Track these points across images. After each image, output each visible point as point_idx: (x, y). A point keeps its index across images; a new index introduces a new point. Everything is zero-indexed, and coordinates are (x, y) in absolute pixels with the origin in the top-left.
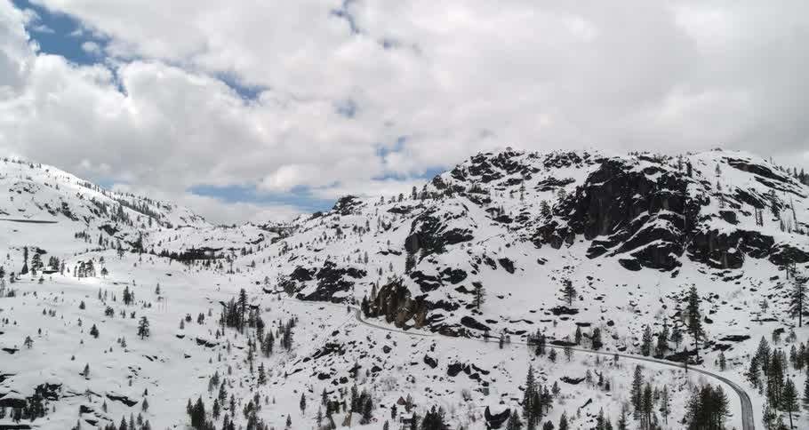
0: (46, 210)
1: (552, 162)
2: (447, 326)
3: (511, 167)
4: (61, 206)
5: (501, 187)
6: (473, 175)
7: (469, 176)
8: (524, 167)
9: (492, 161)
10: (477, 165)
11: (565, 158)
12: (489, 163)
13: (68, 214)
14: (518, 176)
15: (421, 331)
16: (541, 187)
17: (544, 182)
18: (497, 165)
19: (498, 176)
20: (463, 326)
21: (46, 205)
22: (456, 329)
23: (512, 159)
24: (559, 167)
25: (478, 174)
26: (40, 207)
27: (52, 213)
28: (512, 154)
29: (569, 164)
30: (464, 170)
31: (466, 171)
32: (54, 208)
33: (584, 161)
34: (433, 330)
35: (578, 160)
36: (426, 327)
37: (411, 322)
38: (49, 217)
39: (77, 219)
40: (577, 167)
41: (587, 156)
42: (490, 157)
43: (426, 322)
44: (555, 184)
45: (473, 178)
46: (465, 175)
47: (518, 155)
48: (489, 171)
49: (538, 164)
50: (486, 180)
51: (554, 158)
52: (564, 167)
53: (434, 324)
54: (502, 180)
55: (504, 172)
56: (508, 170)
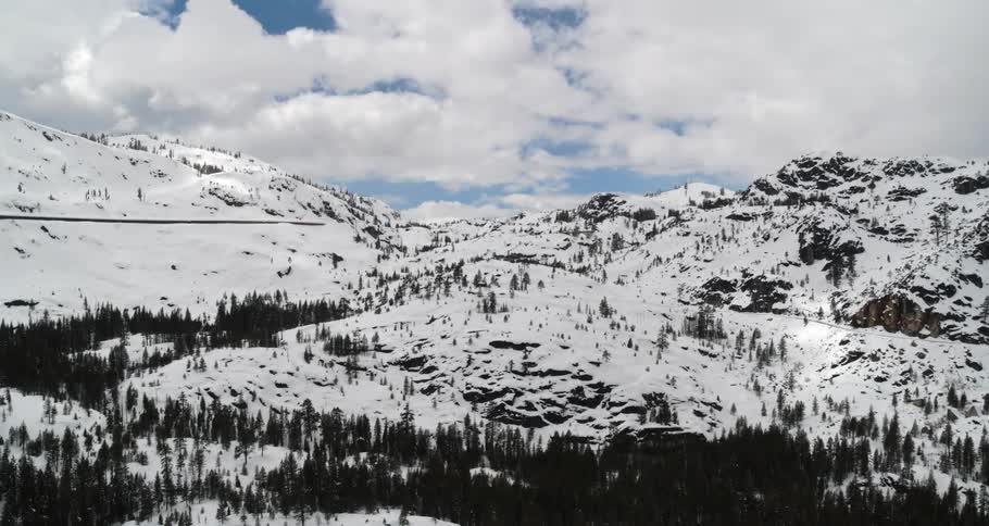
0: (310, 211)
1: (895, 170)
2: (967, 335)
3: (848, 174)
4: (323, 206)
5: (844, 195)
6: (804, 180)
7: (800, 182)
8: (863, 174)
9: (824, 166)
10: (805, 170)
11: (907, 166)
12: (821, 168)
13: (331, 214)
14: (858, 183)
15: (939, 339)
16: (893, 196)
17: (895, 191)
18: (832, 172)
19: (834, 183)
20: (982, 335)
21: (309, 205)
22: (976, 338)
23: (846, 165)
24: (902, 176)
25: (810, 179)
26: (304, 207)
27: (317, 213)
28: (846, 160)
29: (912, 174)
30: (792, 175)
31: (795, 176)
32: (317, 209)
33: (927, 170)
34: (952, 338)
35: (921, 169)
36: (943, 336)
37: (925, 332)
38: (315, 219)
39: (342, 221)
40: (922, 176)
41: (930, 165)
42: (820, 162)
43: (942, 332)
44: (907, 194)
45: (806, 184)
46: (796, 180)
47: (851, 160)
48: (823, 177)
49: (876, 171)
50: (823, 186)
51: (895, 166)
52: (907, 176)
53: (952, 334)
54: (840, 188)
55: (840, 179)
56: (845, 177)
